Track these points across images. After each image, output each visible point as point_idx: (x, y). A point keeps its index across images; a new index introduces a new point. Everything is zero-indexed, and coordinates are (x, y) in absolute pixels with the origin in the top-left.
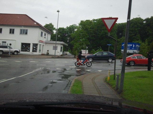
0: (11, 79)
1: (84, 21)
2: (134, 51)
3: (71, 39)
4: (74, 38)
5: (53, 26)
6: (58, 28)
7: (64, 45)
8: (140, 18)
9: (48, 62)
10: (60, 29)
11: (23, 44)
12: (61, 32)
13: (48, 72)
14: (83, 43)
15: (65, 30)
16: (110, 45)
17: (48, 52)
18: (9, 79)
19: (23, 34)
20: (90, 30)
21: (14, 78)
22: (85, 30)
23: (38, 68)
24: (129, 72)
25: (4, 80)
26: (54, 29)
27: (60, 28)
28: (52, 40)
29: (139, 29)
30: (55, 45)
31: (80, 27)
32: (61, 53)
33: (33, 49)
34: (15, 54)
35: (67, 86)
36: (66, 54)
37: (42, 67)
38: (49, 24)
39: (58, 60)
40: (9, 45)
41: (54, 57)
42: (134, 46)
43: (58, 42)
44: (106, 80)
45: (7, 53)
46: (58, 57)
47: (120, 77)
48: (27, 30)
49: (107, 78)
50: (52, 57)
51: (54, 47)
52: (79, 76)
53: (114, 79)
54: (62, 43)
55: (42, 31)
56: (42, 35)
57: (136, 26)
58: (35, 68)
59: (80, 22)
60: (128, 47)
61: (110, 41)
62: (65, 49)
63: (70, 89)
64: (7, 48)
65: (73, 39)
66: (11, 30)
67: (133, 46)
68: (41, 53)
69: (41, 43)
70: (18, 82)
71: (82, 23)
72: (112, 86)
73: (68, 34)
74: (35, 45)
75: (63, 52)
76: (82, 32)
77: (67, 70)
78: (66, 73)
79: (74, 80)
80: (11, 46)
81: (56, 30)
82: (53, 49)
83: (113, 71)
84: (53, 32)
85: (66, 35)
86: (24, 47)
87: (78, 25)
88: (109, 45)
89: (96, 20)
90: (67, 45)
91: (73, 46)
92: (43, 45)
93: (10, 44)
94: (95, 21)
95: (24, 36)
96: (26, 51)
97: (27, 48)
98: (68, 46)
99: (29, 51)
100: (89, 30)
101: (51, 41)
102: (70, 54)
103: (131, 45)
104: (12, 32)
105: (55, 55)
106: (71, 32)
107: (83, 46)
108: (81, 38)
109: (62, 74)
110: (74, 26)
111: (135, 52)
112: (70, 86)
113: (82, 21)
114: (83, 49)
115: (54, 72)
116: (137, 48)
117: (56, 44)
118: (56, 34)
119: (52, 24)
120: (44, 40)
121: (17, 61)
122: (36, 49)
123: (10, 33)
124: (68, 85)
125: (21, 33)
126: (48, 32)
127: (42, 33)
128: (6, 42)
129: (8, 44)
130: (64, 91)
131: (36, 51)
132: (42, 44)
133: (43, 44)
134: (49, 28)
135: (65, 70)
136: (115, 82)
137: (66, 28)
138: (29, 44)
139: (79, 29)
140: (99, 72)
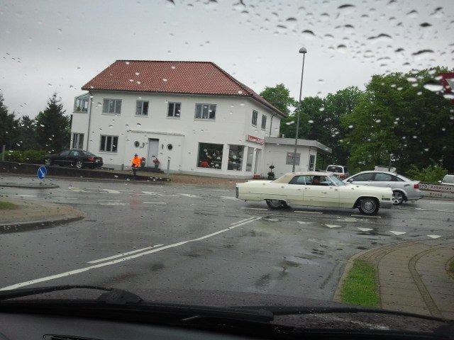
0: (176, 245)
1: (383, 77)
4: (351, 130)
5: (286, 93)
6: (302, 99)
7: (319, 151)
10: (309, 101)
11: (202, 146)
14: (379, 145)
15: (324, 103)
17: (273, 170)
18: (170, 246)
19: (203, 117)
20: (402, 103)
21: (184, 243)
22: (386, 105)
25: (158, 247)
26: (291, 101)
27: (306, 99)
28: (283, 135)
30: (292, 151)
31: (370, 96)
33: (231, 159)
40: (166, 149)
43: (302, 142)
44: (453, 268)
48: (213, 107)
51: (289, 155)
52: (366, 251)
54: (313, 143)
55: (256, 109)
56: (254, 122)
58: (238, 218)
59: (371, 79)
62: (322, 161)
65: (348, 132)
66: (171, 106)
68: (251, 174)
69: (251, 145)
71: (377, 83)
73: (330, 115)
74: (237, 150)
76: (378, 111)
77: (328, 228)
79: (351, 261)
80: (171, 152)
81: (295, 104)
82: (288, 163)
84: (287, 112)
85: (327, 120)
86: (207, 154)
87: (363, 89)
90: (329, 150)
91: (349, 154)
92: (259, 150)
93: (170, 147)
94: (420, 77)
95: (206, 124)
97: (214, 159)
98: (331, 154)
99: (219, 168)
100: (398, 103)
101: (281, 137)
104: (173, 110)
106: (343, 112)
107: (379, 155)
108: (372, 130)
110: (352, 94)
112: (339, 280)
113: (376, 78)
114: (380, 163)
117: (296, 146)
118: (295, 117)
119: (283, 88)
120: (261, 134)
122: (239, 161)
123: (170, 114)
124: (332, 273)
125: (198, 116)
126: (274, 113)
127: (255, 115)
128: (158, 140)
131: (238, 168)
132: (256, 147)
133: (260, 147)
134: (274, 100)
135: (323, 227)
137: (324, 100)
138: (220, 147)
139: (367, 100)
140: (433, 239)
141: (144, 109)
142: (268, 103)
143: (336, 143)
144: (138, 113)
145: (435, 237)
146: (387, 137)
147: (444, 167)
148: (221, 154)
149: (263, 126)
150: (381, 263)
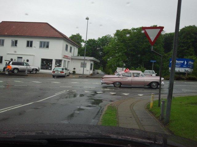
0: (27, 104)
1: (121, 31)
2: (186, 70)
3: (105, 54)
4: (108, 52)
5: (81, 37)
6: (88, 40)
7: (94, 61)
8: (194, 26)
9: (74, 83)
10: (90, 41)
11: (43, 60)
12: (91, 45)
13: (75, 96)
14: (119, 59)
15: (97, 42)
16: (155, 61)
17: (75, 70)
18: (25, 105)
19: (43, 47)
21: (31, 103)
22: (122, 42)
23: (62, 91)
24: (179, 97)
25: (19, 106)
26: (83, 41)
29: (193, 40)
30: (83, 62)
31: (115, 38)
32: (91, 72)
34: (33, 72)
35: (97, 114)
36: (98, 73)
37: (66, 89)
38: (75, 34)
39: (87, 80)
40: (26, 62)
41: (82, 76)
42: (186, 63)
43: (87, 58)
44: (148, 107)
45: (23, 71)
46: (87, 77)
47: (166, 104)
48: (48, 43)
49: (149, 105)
50: (79, 77)
51: (82, 64)
52: (112, 102)
53: (159, 106)
54: (92, 58)
55: (67, 44)
56: (67, 49)
57: (189, 37)
58: (58, 91)
59: (116, 31)
60: (179, 65)
61: (155, 56)
62: (96, 66)
63: (101, 118)
64: (24, 65)
65: (106, 54)
66: (28, 42)
67: (184, 62)
69: (65, 59)
70: (37, 109)
71: (118, 33)
72: (156, 114)
73: (99, 47)
74: (59, 62)
75: (94, 70)
76: (118, 45)
77: (98, 93)
78: (97, 97)
79: (107, 107)
80: (28, 63)
81: (85, 42)
82: (81, 67)
83: (158, 96)
84: (81, 45)
85: (98, 49)
86: (45, 63)
87: (113, 36)
88: (153, 61)
89: (137, 29)
90: (99, 61)
91: (107, 63)
92: (68, 62)
93: (28, 61)
94: (135, 31)
95: (45, 50)
96: (47, 69)
97: (48, 66)
98: (99, 63)
99: (51, 69)
100: (127, 42)
101: (78, 56)
102: (103, 73)
103: (182, 62)
104: (30, 44)
105: (83, 75)
106: (105, 45)
107: (119, 63)
108: (116, 53)
109: (91, 98)
110: (108, 38)
111: (188, 71)
112: (101, 115)
113: (118, 31)
114: (119, 66)
115: (82, 95)
116: (189, 66)
117: (85, 60)
118: (84, 48)
119: (79, 35)
120: (70, 55)
121: (36, 82)
123: (28, 46)
124: (98, 112)
125: (41, 46)
126: (75, 45)
127: (67, 46)
128: (22, 58)
129: (24, 60)
130: (93, 120)
132: (67, 60)
133: (69, 60)
134: (75, 40)
135: (96, 93)
136: (159, 110)
137: (97, 40)
138: (51, 60)
139: (114, 40)
140: (140, 96)
141: (15, 44)
142: (73, 41)
143: (101, 58)
144: (12, 45)
145: (141, 95)
146: (122, 56)
147: (145, 67)
148: (52, 63)
149: (71, 51)
150: (119, 107)
